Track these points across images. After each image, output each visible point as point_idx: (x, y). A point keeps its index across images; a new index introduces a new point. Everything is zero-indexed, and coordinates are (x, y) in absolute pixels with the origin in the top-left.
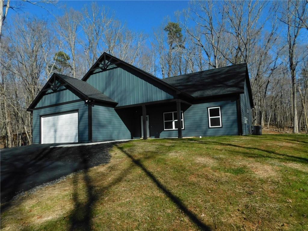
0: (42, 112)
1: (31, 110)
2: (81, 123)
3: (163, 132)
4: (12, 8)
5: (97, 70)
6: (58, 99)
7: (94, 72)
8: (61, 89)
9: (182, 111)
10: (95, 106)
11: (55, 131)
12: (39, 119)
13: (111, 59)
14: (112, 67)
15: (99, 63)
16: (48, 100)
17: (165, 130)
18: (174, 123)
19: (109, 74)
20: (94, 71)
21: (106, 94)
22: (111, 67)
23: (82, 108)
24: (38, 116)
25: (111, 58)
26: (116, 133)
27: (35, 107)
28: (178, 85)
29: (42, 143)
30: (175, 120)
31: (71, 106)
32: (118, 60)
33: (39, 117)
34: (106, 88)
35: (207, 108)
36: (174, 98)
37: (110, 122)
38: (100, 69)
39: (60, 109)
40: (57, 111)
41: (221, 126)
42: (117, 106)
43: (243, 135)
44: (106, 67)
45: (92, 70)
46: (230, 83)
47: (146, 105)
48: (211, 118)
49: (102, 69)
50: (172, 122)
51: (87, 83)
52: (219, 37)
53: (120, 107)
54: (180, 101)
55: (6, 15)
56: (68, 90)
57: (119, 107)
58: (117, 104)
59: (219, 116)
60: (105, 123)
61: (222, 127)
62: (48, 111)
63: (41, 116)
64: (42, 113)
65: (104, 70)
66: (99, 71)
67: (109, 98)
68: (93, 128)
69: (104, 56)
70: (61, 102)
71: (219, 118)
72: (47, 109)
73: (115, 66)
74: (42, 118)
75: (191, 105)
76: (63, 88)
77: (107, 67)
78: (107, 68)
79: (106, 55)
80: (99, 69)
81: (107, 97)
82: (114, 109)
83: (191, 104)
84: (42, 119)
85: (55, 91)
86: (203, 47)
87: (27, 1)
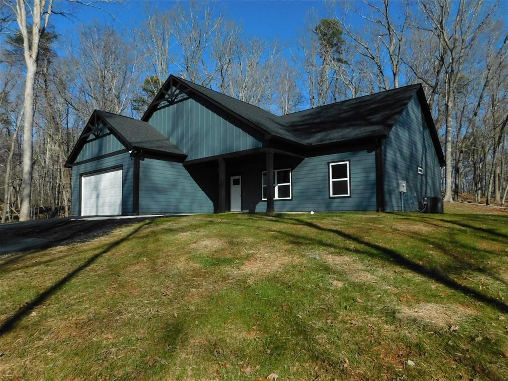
0: (82, 168)
1: (70, 165)
2: (126, 185)
3: (261, 203)
4: (63, 15)
5: (162, 104)
6: (100, 149)
7: (159, 107)
8: (104, 134)
9: (290, 169)
10: (146, 159)
11: (98, 197)
12: (78, 180)
13: (178, 86)
14: (182, 98)
15: (164, 92)
16: (89, 150)
17: (263, 200)
18: (276, 189)
19: (177, 109)
20: (158, 105)
21: (173, 141)
22: (180, 99)
23: (127, 163)
24: (77, 176)
25: (178, 83)
26: (186, 202)
27: (75, 161)
28: (301, 123)
29: (83, 215)
30: (278, 183)
31: (115, 159)
33: (79, 176)
34: (173, 131)
35: (329, 164)
36: (264, 147)
37: (174, 185)
38: (166, 102)
39: (101, 164)
40: (99, 167)
41: (349, 195)
42: (187, 159)
43: (386, 211)
44: (173, 99)
45: (155, 104)
46: (376, 117)
47: (224, 159)
48: (333, 182)
49: (168, 101)
50: (274, 187)
51: (149, 124)
52: (402, 39)
53: (190, 161)
54: (272, 151)
55: (45, 25)
56: (111, 135)
57: (188, 161)
58: (186, 156)
59: (347, 177)
60: (166, 186)
61: (350, 197)
62: (89, 166)
63: (82, 175)
64: (82, 171)
65: (171, 103)
66: (165, 104)
67: (176, 147)
68: (141, 194)
69: (170, 80)
70: (104, 154)
71: (347, 181)
72: (89, 164)
73: (186, 96)
74: (83, 177)
75: (304, 159)
76: (106, 133)
77: (175, 98)
78: (175, 100)
79: (173, 80)
81: (174, 146)
82: (181, 164)
83: (303, 157)
84: (83, 179)
85: (98, 137)
86: (373, 58)
87: (78, 2)
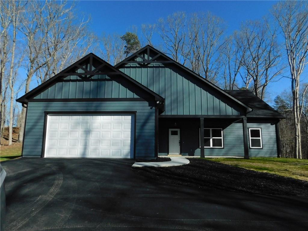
5: (132, 64)
7: (126, 66)
9: (222, 129)
12: (43, 117)
13: (157, 56)
14: (158, 65)
15: (138, 55)
17: (200, 147)
22: (155, 65)
24: (41, 113)
27: (34, 97)
30: (213, 137)
32: (170, 60)
35: (248, 128)
38: (137, 64)
41: (261, 147)
44: (146, 64)
48: (251, 139)
49: (139, 64)
50: (210, 139)
63: (47, 113)
65: (143, 66)
69: (147, 49)
73: (161, 65)
74: (49, 116)
77: (149, 64)
79: (150, 49)
80: (135, 64)
85: (85, 79)
